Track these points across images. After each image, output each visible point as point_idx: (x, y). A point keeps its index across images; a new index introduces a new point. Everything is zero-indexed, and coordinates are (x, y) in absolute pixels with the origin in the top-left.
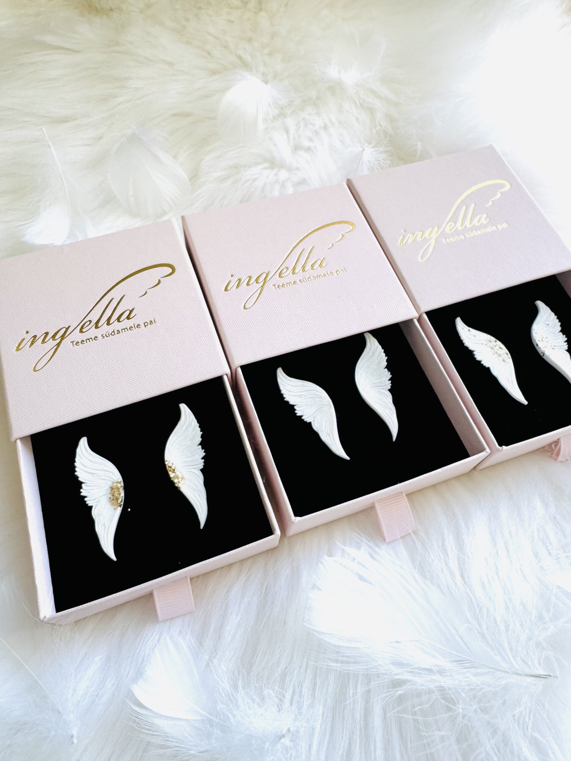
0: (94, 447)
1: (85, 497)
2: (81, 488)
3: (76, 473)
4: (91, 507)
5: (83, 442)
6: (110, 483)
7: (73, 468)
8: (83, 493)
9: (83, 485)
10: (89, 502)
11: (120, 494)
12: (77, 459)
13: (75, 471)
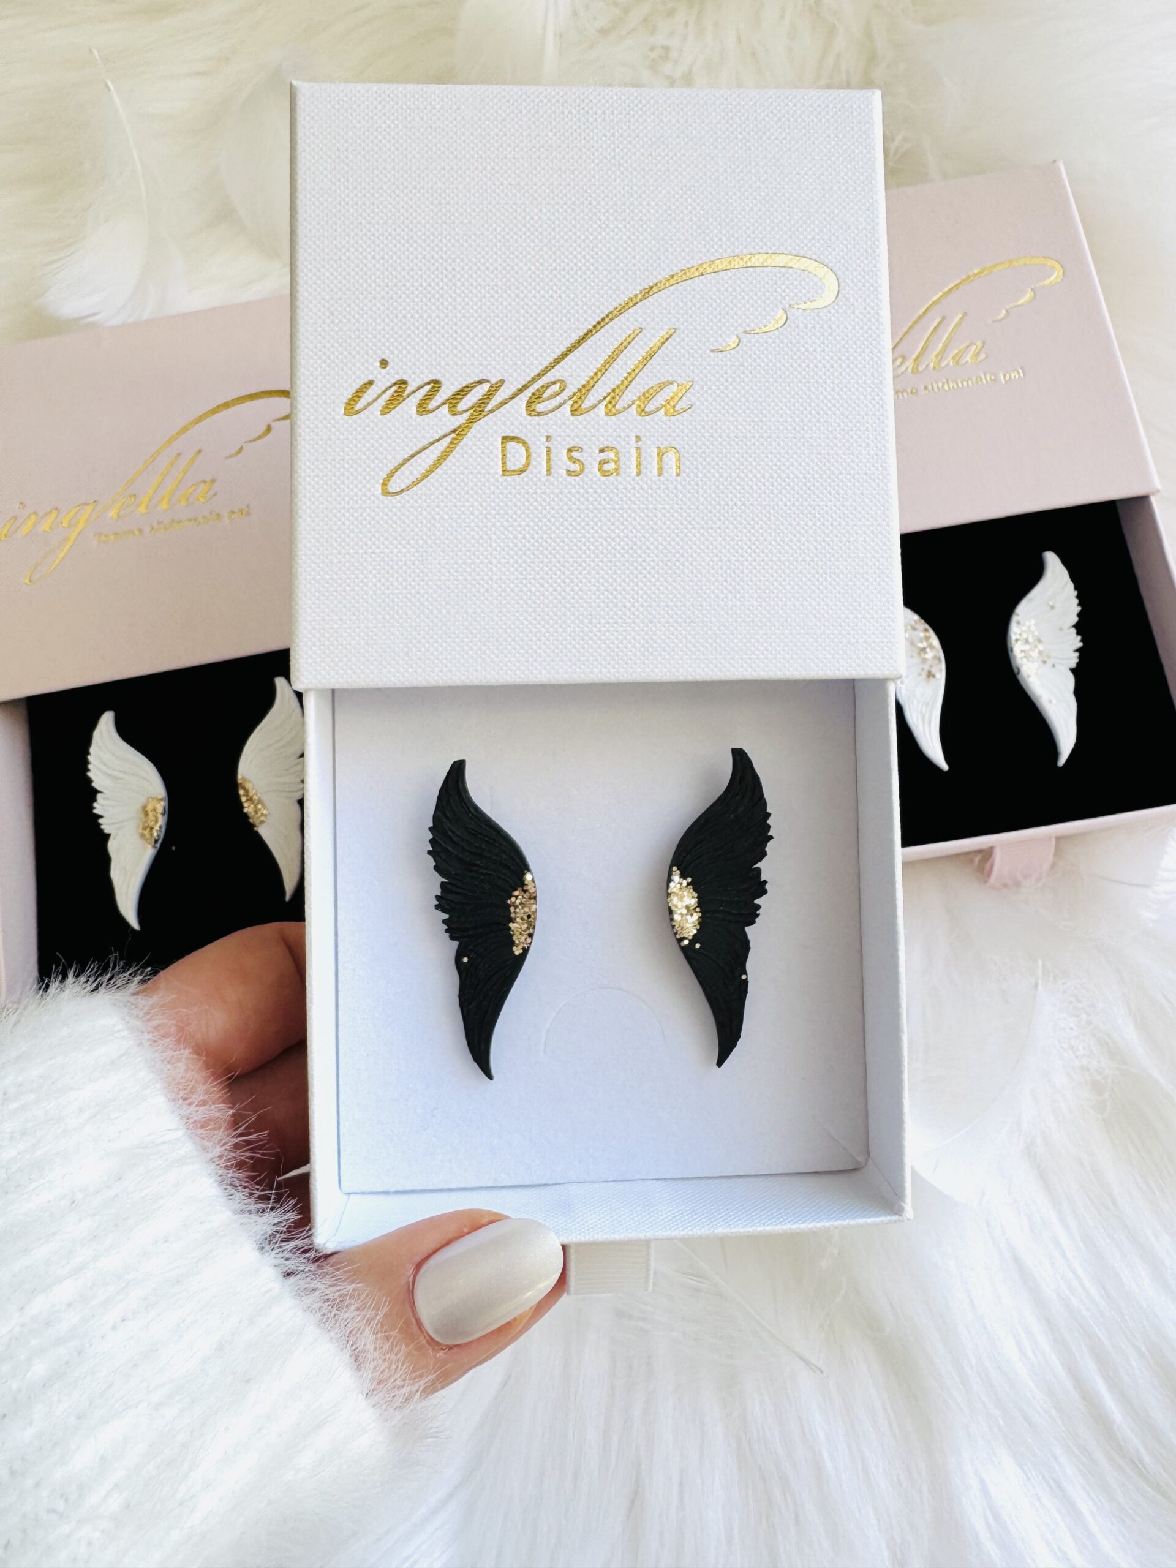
0: (126, 732)
1: (100, 817)
2: (95, 800)
3: (89, 774)
4: (108, 836)
5: (107, 721)
6: (142, 800)
7: (84, 765)
8: (98, 808)
9: (99, 796)
10: (106, 826)
11: (156, 821)
12: (92, 750)
13: (88, 770)
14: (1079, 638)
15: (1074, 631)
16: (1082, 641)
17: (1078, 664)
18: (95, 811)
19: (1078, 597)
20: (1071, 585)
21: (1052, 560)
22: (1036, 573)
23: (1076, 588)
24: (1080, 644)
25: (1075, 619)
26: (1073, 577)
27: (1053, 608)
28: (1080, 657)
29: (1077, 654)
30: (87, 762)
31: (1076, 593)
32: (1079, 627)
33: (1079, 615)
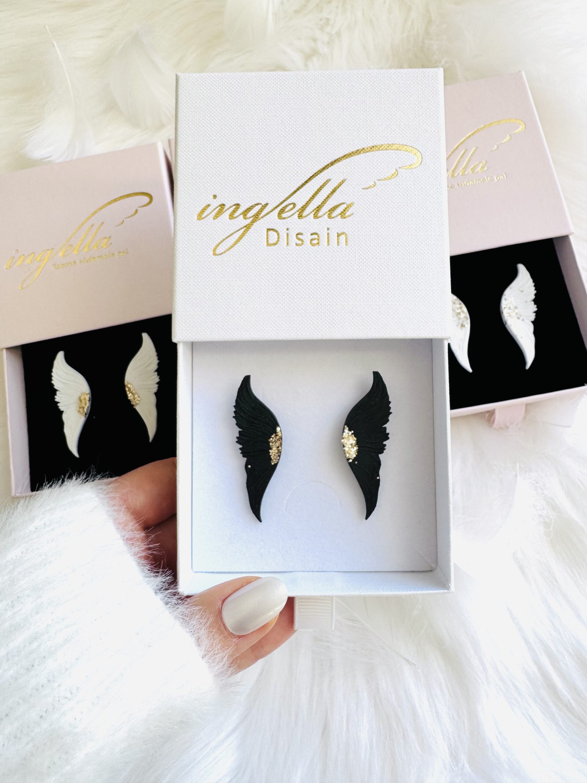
0: (70, 361)
1: (58, 403)
2: (55, 394)
3: (52, 382)
4: (62, 412)
5: (60, 356)
6: (79, 394)
7: (50, 377)
8: (57, 398)
9: (58, 393)
10: (61, 407)
11: (86, 404)
12: (54, 370)
13: (52, 380)
14: (536, 306)
15: (533, 303)
16: (537, 307)
17: (535, 319)
18: (56, 400)
19: (535, 286)
20: (531, 280)
21: (522, 268)
22: (513, 275)
23: (534, 282)
24: (536, 309)
25: (533, 297)
26: (532, 276)
27: (522, 291)
28: (536, 316)
29: (535, 314)
30: (51, 376)
31: (534, 284)
32: (535, 301)
33: (536, 295)
